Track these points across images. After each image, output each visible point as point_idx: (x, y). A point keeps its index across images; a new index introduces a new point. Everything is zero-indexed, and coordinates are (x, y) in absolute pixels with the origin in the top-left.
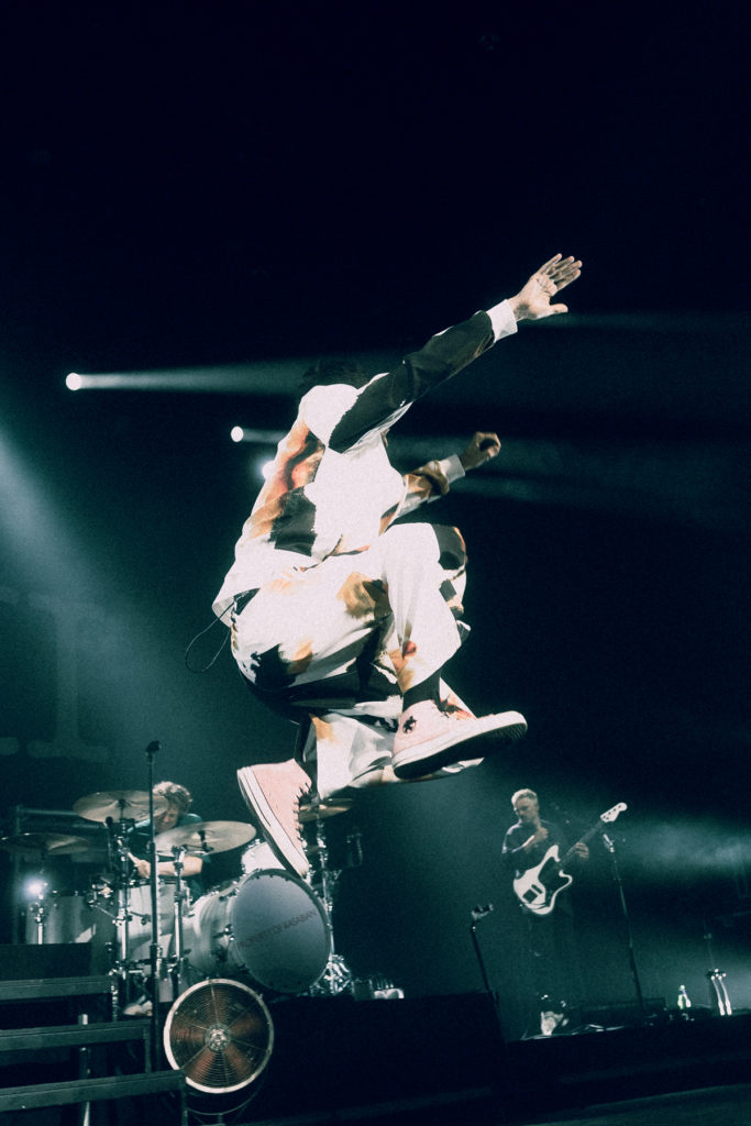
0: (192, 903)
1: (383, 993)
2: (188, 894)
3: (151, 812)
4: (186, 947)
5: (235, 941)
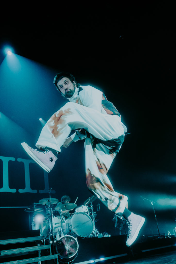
1: (106, 236)
5: (72, 227)
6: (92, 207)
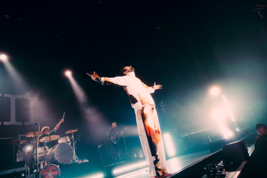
0: (48, 150)
1: (84, 161)
5: (55, 156)
6: (73, 137)
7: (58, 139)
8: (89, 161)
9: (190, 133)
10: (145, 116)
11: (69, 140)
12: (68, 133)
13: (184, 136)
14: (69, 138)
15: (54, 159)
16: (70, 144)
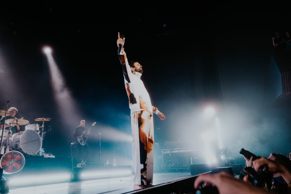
0: (12, 135)
1: (50, 156)
2: (12, 133)
3: (5, 115)
4: (9, 144)
5: (20, 144)
6: (43, 126)
7: (26, 125)
8: (55, 157)
9: (172, 150)
10: (142, 121)
11: (38, 129)
12: (38, 120)
13: (166, 152)
14: (39, 126)
15: (18, 146)
16: (39, 133)
